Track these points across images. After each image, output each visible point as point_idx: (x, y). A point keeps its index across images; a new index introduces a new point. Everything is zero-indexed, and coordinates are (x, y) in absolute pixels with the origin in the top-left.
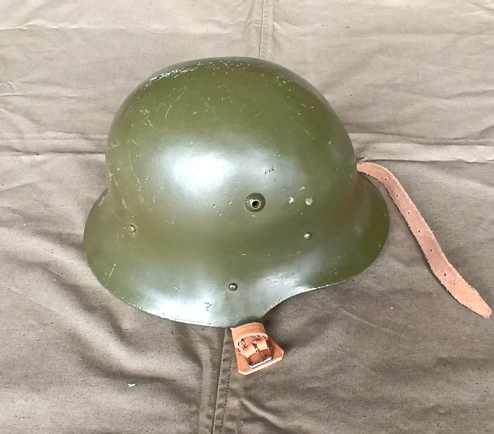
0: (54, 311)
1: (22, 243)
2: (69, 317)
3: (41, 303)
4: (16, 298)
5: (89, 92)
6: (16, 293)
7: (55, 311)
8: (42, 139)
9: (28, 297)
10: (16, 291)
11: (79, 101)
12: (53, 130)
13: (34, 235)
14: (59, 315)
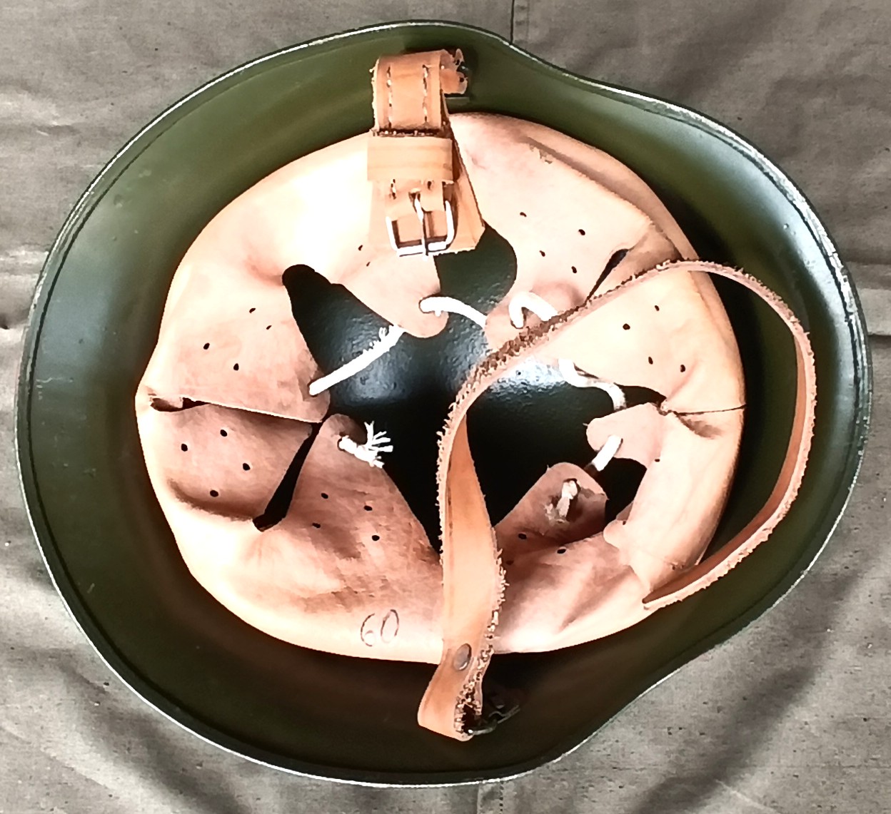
0: (104, 785)
1: (8, 598)
2: (139, 802)
3: (73, 766)
4: (17, 750)
5: (103, 112)
6: (17, 738)
7: (107, 785)
8: (7, 271)
9: (45, 749)
10: (15, 733)
11: (79, 144)
12: (30, 244)
13: (32, 576)
14: (118, 798)
